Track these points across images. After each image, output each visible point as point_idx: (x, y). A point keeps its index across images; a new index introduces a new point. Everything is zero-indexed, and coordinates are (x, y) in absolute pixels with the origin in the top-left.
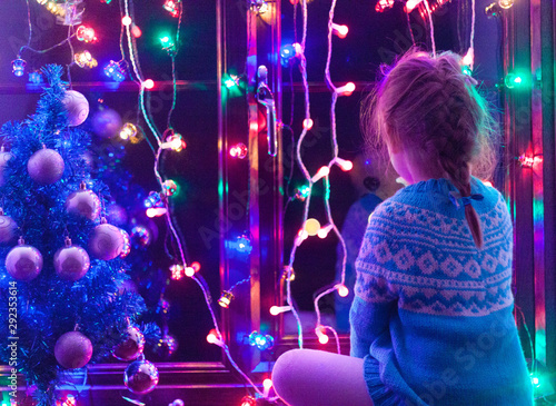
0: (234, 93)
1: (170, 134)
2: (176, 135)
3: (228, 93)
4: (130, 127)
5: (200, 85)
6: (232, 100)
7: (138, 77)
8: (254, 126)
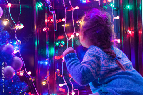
0: (40, 9)
1: (19, 23)
2: (21, 24)
3: (38, 8)
4: (6, 20)
5: (27, 6)
6: (40, 11)
7: (8, 2)
8: (46, 21)
